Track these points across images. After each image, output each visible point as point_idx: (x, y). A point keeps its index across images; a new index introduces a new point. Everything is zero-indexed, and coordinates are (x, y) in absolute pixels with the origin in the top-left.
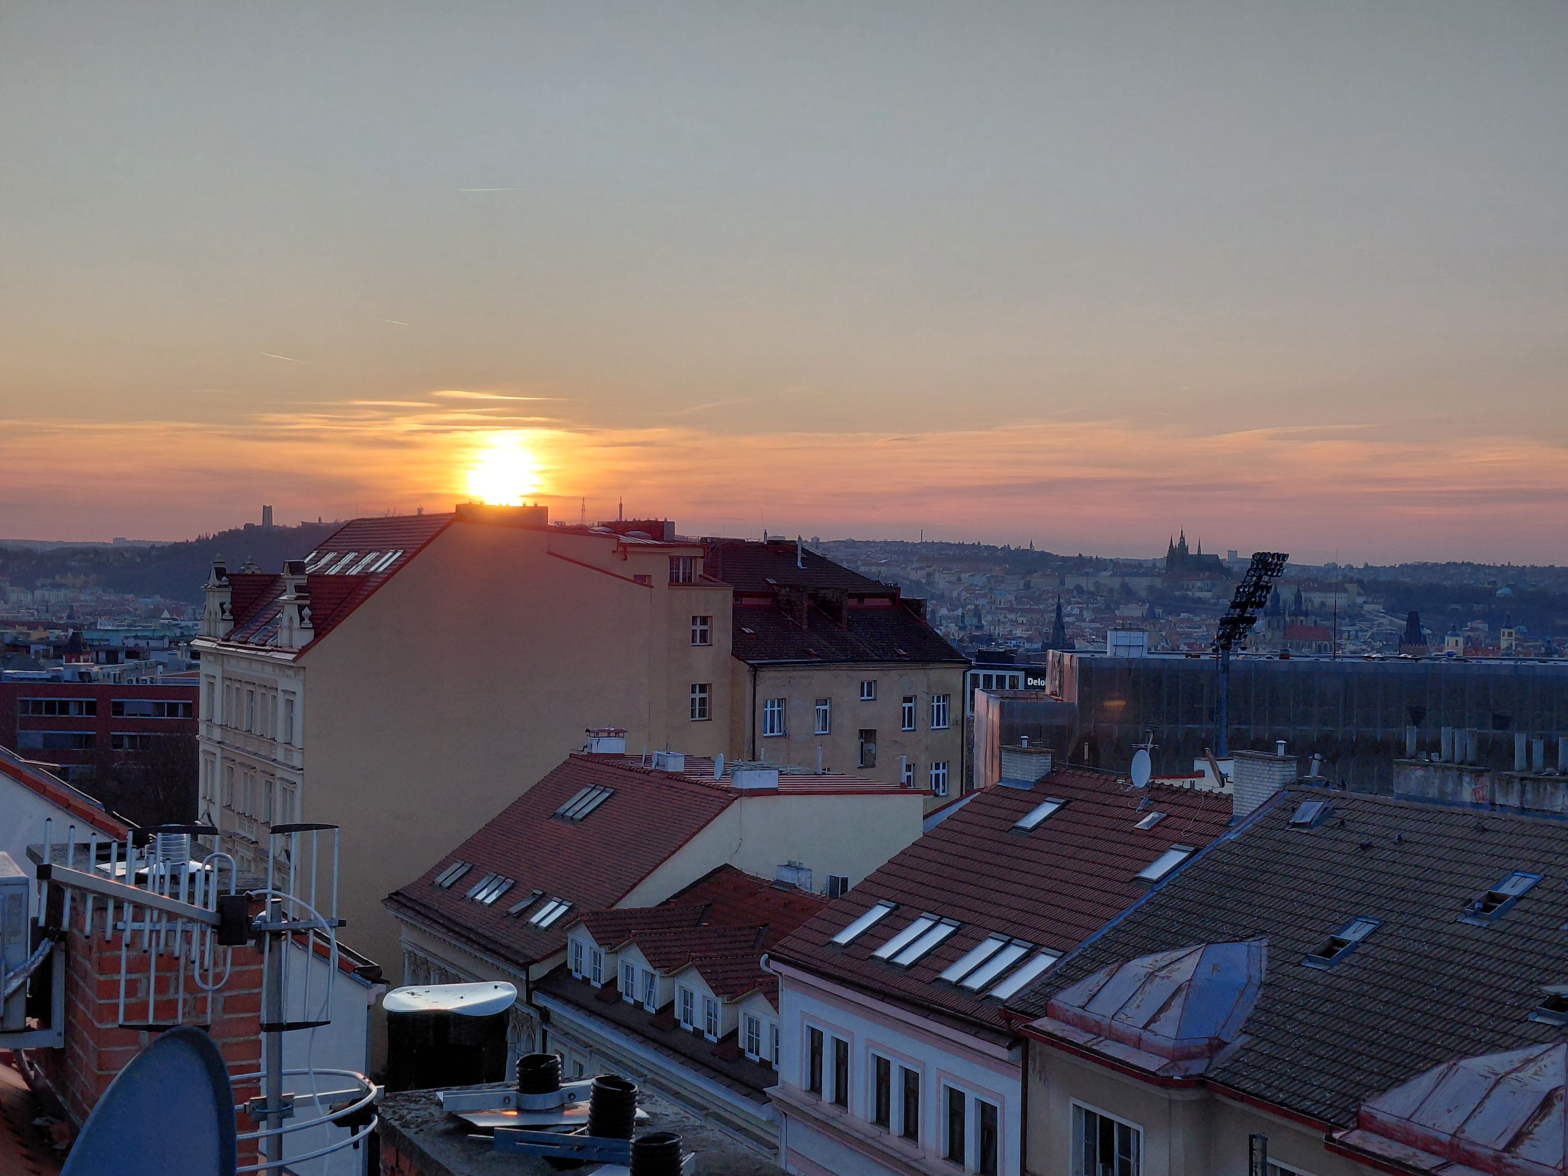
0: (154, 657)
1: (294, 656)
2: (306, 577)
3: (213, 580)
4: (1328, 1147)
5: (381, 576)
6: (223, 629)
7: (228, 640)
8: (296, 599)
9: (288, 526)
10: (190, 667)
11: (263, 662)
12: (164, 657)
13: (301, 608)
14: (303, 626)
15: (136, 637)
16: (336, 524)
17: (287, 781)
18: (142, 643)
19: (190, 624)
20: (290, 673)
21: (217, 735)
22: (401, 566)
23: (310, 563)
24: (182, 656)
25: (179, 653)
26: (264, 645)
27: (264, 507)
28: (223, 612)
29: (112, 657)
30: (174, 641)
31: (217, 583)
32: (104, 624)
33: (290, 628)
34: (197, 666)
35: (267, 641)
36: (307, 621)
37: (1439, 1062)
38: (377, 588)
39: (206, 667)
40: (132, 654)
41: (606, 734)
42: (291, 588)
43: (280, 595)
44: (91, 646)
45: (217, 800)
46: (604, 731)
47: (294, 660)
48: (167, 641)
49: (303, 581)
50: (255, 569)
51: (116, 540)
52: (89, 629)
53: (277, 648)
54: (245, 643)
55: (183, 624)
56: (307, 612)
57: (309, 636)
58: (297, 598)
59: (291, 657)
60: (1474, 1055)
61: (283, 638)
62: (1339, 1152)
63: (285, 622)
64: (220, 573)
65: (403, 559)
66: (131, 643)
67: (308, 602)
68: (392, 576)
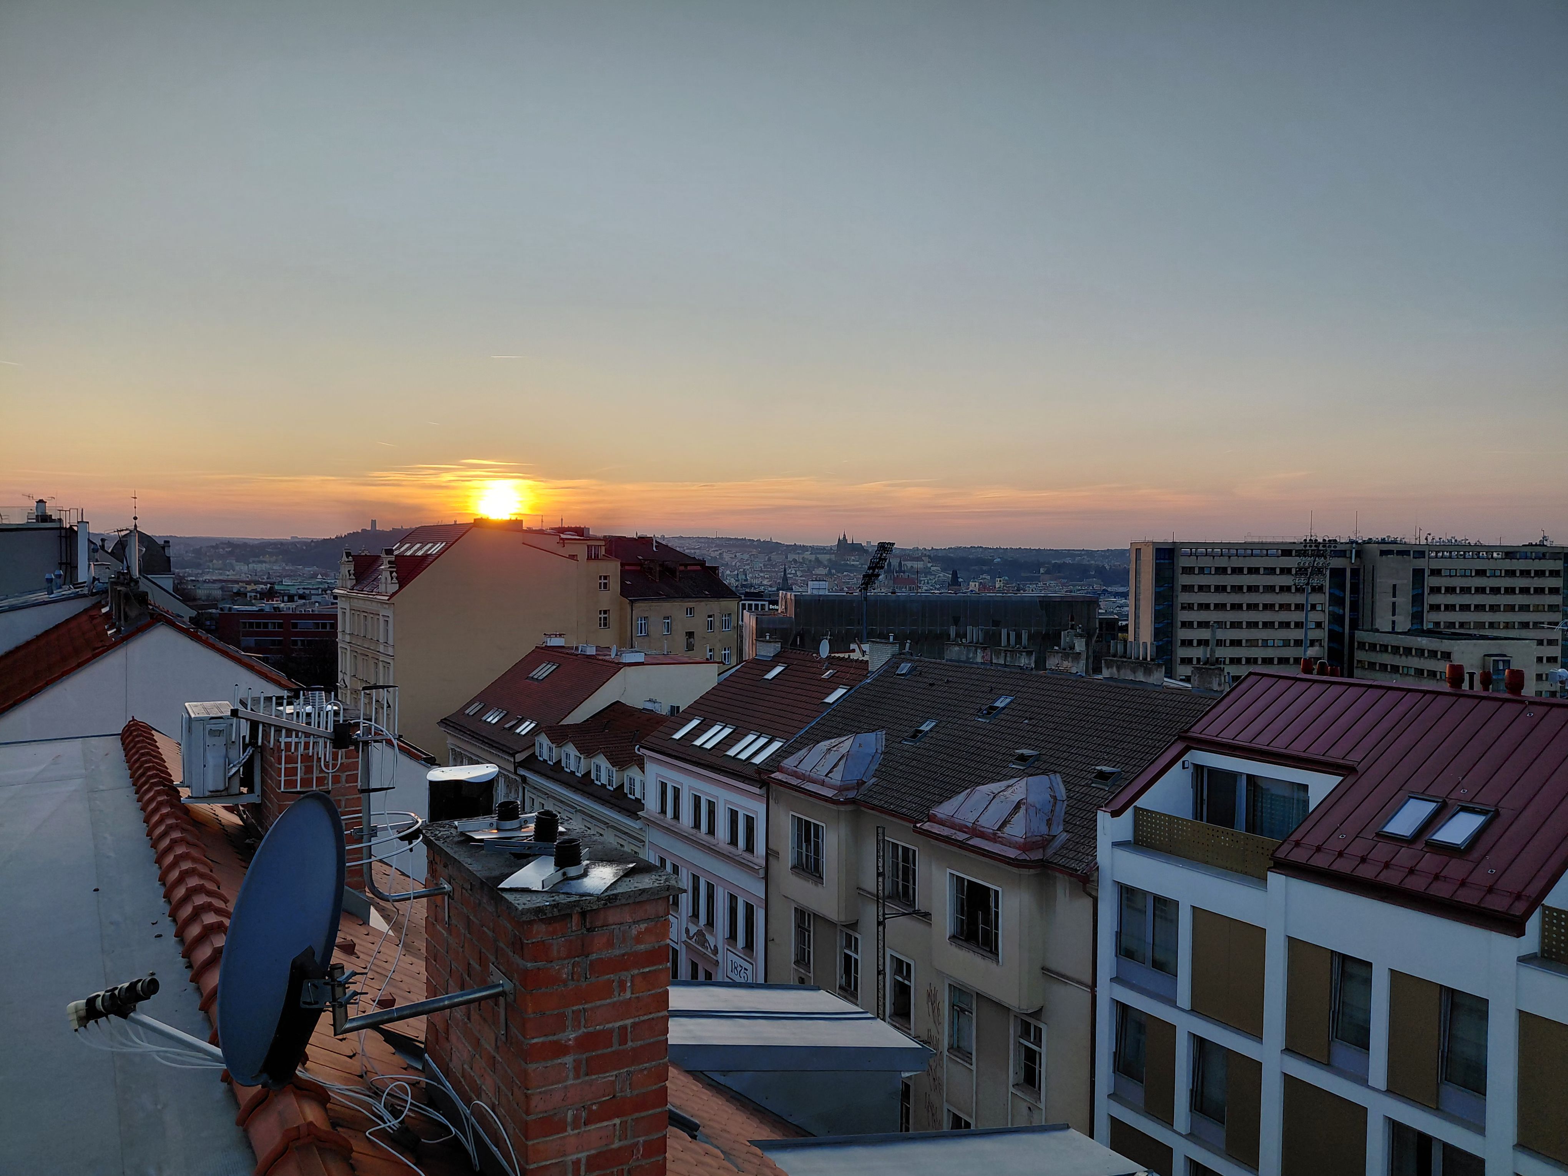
0: (314, 599)
1: (389, 597)
2: (395, 556)
3: (345, 558)
4: (914, 831)
5: (433, 556)
6: (349, 584)
7: (353, 590)
9: (385, 530)
10: (333, 604)
11: (371, 600)
12: (319, 599)
13: (391, 573)
14: (392, 582)
15: (304, 589)
16: (411, 528)
17: (386, 662)
18: (307, 592)
19: (333, 581)
20: (387, 606)
21: (348, 638)
22: (443, 551)
23: (396, 550)
24: (328, 598)
25: (327, 596)
26: (372, 592)
27: (372, 520)
28: (350, 575)
29: (291, 599)
30: (325, 590)
31: (347, 560)
32: (287, 582)
33: (386, 584)
34: (336, 603)
35: (373, 589)
36: (394, 579)
37: (967, 788)
38: (432, 562)
39: (340, 604)
40: (302, 597)
41: (555, 636)
42: (386, 562)
43: (380, 566)
44: (280, 593)
45: (348, 672)
46: (554, 634)
47: (388, 600)
48: (320, 590)
49: (392, 559)
50: (366, 553)
51: (292, 537)
52: (278, 584)
53: (379, 594)
54: (362, 591)
55: (329, 581)
56: (394, 574)
57: (396, 587)
58: (390, 567)
59: (387, 598)
60: (983, 784)
61: (382, 588)
62: (919, 833)
63: (383, 580)
64: (348, 555)
65: (446, 547)
66: (301, 592)
67: (395, 570)
68: (440, 555)
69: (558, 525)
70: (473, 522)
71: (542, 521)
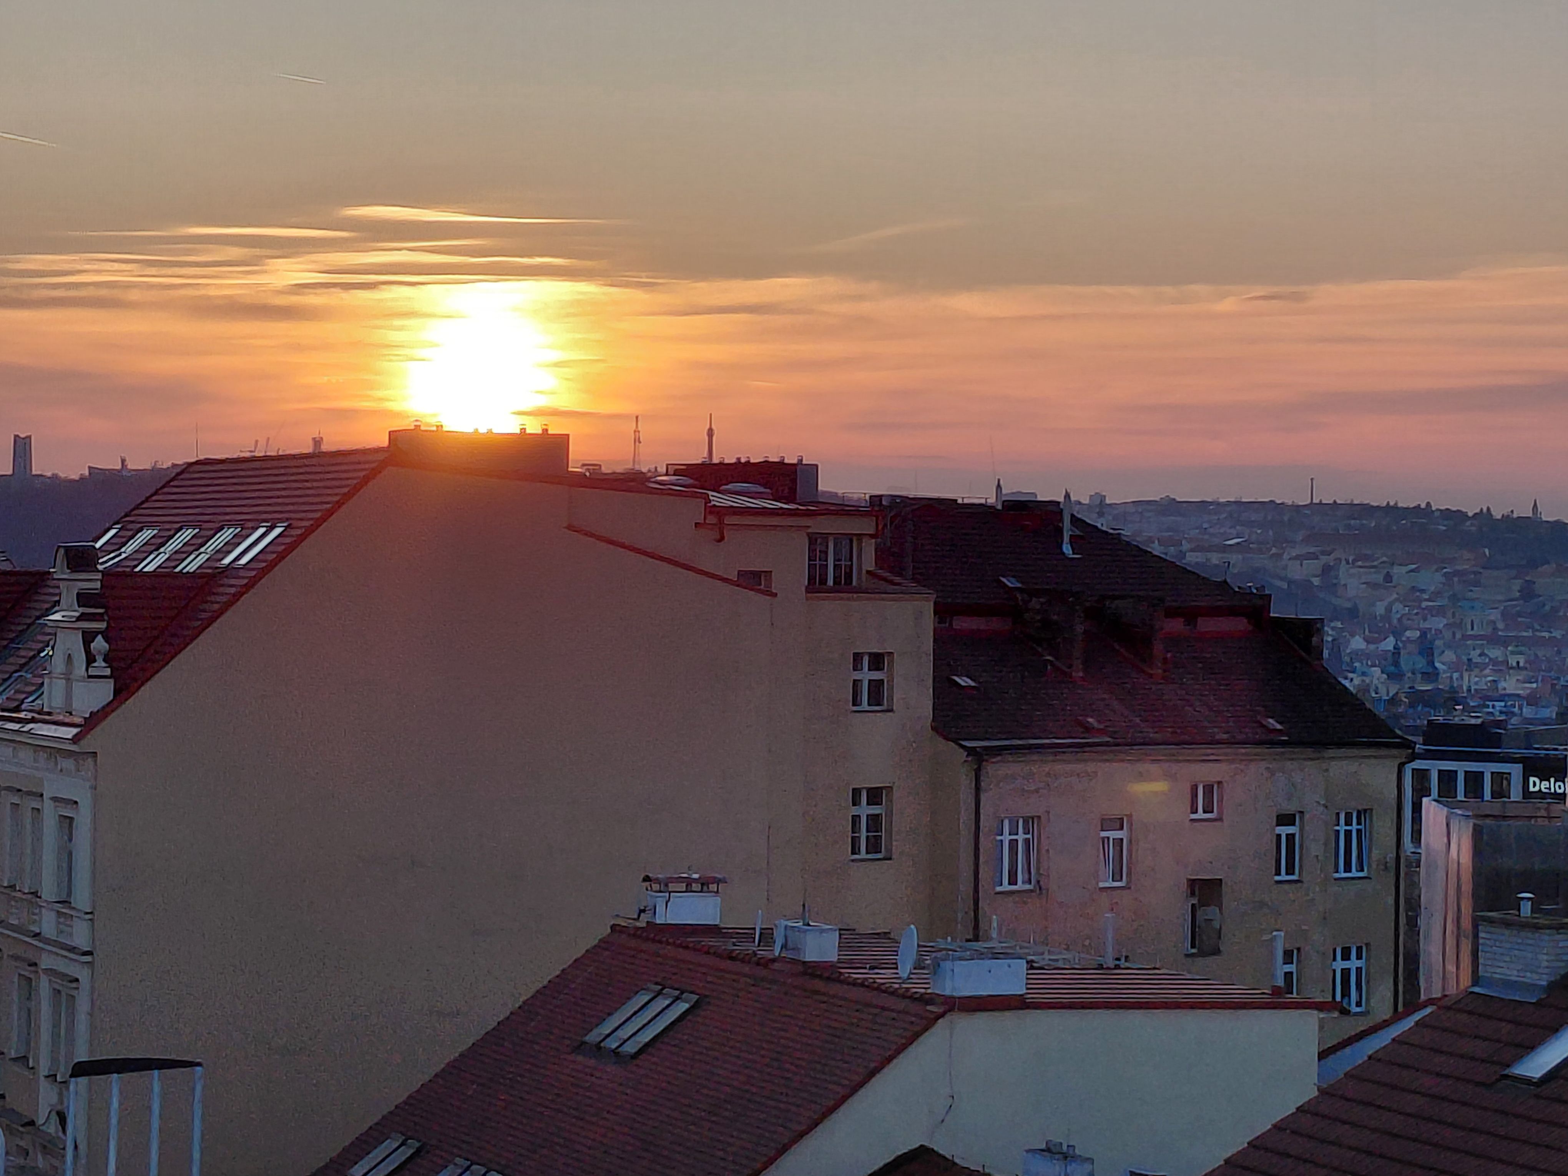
1: (75, 731)
2: (99, 576)
5: (242, 573)
8: (79, 619)
9: (62, 475)
11: (14, 743)
13: (88, 637)
14: (92, 672)
16: (155, 471)
17: (63, 976)
20: (68, 764)
22: (281, 556)
23: (105, 550)
26: (17, 709)
27: (16, 436)
33: (68, 677)
35: (22, 702)
38: (237, 597)
41: (683, 887)
42: (69, 597)
43: (48, 612)
46: (680, 880)
47: (75, 739)
49: (92, 583)
53: (44, 716)
56: (99, 644)
57: (104, 691)
58: (82, 618)
59: (71, 733)
61: (54, 696)
63: (58, 664)
65: (288, 540)
67: (103, 625)
68: (263, 572)
69: (697, 457)
70: (384, 442)
71: (637, 440)
